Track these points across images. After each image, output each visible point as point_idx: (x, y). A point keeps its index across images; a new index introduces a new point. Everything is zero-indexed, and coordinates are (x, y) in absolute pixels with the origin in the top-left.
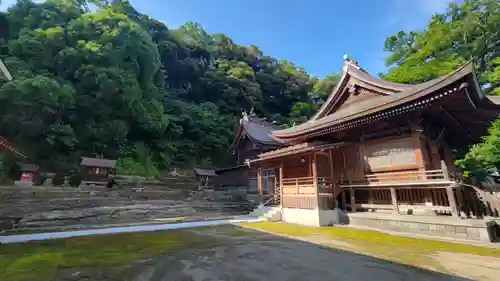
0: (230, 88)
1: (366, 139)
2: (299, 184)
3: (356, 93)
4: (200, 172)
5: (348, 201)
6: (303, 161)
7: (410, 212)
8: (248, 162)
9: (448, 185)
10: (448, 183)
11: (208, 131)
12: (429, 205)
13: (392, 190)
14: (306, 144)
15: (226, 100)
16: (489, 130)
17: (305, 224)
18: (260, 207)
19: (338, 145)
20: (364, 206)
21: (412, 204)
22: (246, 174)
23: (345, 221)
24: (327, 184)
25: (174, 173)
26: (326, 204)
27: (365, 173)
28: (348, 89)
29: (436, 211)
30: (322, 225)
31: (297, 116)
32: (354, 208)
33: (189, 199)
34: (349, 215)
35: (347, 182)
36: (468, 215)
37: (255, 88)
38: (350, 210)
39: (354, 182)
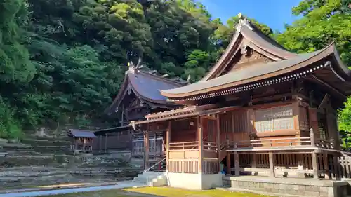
0: (113, 30)
1: (254, 104)
2: (185, 148)
3: (248, 55)
4: (76, 133)
5: (233, 165)
6: (192, 124)
7: (285, 176)
8: (133, 124)
9: (313, 150)
10: (314, 149)
11: (84, 82)
12: (300, 168)
13: (270, 154)
14: (194, 108)
15: (108, 44)
16: (345, 103)
17: (189, 188)
18: (145, 172)
19: (225, 110)
20: (246, 169)
21: (287, 168)
22: (130, 135)
23: (228, 184)
24: (212, 148)
25: (42, 133)
26: (209, 169)
27: (251, 138)
28: (240, 50)
29: (306, 174)
30: (205, 188)
31: (193, 67)
32: (237, 173)
33: (64, 164)
34: (232, 178)
35: (232, 147)
36: (330, 177)
37: (145, 30)
38: (233, 174)
39: (239, 147)
